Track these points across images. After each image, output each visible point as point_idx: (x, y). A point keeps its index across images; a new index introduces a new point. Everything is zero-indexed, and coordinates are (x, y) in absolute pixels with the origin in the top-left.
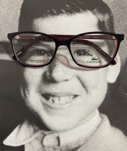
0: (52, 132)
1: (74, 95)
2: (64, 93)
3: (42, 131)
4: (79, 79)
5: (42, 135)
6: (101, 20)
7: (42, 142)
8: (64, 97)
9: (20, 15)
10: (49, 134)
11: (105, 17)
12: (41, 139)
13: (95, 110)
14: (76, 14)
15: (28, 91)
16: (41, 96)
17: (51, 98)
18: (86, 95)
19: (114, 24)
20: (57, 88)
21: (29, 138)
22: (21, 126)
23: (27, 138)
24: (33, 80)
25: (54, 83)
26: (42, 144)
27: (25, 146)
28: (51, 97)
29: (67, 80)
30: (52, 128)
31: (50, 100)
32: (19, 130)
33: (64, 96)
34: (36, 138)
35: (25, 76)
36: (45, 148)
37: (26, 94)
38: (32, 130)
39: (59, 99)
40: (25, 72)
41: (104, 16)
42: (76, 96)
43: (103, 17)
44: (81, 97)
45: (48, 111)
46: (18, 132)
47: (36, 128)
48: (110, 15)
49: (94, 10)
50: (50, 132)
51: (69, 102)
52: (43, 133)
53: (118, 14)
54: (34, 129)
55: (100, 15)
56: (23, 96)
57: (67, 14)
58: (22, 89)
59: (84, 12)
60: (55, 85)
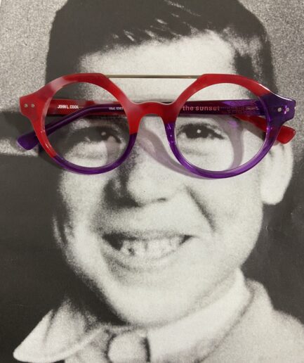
0: (131, 328)
1: (180, 236)
2: (157, 231)
3: (106, 327)
4: (193, 195)
5: (106, 337)
6: (242, 53)
7: (106, 353)
8: (158, 242)
9: (48, 48)
10: (124, 332)
11: (251, 46)
12: (104, 347)
13: (233, 272)
14: (182, 40)
15: (71, 227)
16: (102, 241)
17: (126, 245)
18: (210, 234)
19: (274, 60)
20: (139, 220)
21: (75, 343)
22: (54, 315)
23: (70, 345)
24: (81, 200)
25: (133, 208)
26: (107, 357)
28: (125, 242)
29: (163, 200)
30: (130, 319)
31: (124, 250)
32: (51, 324)
33: (157, 238)
34: (92, 344)
35: (63, 193)
37: (66, 234)
38: (81, 323)
39: (146, 247)
40: (62, 183)
41: (248, 43)
42: (186, 238)
43: (245, 46)
44: (198, 239)
45: (119, 277)
46: (49, 328)
48: (262, 40)
49: (225, 30)
50: (127, 328)
51: (170, 253)
52: (107, 332)
53: (282, 38)
54: (87, 320)
55: (238, 42)
56: (59, 240)
57: (160, 41)
58: (55, 224)
59: (201, 35)
60: (134, 212)
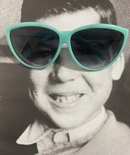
0: (62, 130)
1: (80, 94)
2: (70, 92)
3: (52, 129)
4: (84, 78)
5: (52, 133)
6: (104, 17)
7: (53, 139)
8: (71, 97)
10: (59, 131)
12: (52, 137)
13: (101, 107)
14: (78, 12)
15: (36, 92)
16: (49, 97)
18: (91, 93)
19: (117, 20)
20: (63, 88)
21: (40, 136)
22: (31, 126)
23: (38, 137)
26: (53, 141)
27: (37, 144)
28: (58, 97)
29: (73, 80)
30: (61, 126)
31: (58, 100)
34: (47, 136)
35: (32, 79)
36: (56, 144)
37: (34, 95)
38: (42, 129)
39: (66, 99)
44: (87, 95)
45: (56, 111)
46: (30, 131)
47: (47, 127)
51: (76, 101)
52: (53, 131)
53: (120, 10)
54: (44, 127)
55: (102, 12)
56: (32, 97)
58: (30, 91)
60: (61, 85)
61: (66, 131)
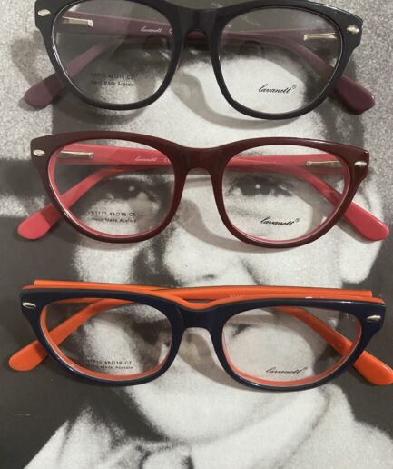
4: (250, 270)
12: (136, 467)
23: (92, 465)
29: (211, 277)
32: (67, 438)
34: (121, 464)
40: (77, 255)
42: (241, 327)
47: (120, 432)
61: (183, 448)
